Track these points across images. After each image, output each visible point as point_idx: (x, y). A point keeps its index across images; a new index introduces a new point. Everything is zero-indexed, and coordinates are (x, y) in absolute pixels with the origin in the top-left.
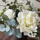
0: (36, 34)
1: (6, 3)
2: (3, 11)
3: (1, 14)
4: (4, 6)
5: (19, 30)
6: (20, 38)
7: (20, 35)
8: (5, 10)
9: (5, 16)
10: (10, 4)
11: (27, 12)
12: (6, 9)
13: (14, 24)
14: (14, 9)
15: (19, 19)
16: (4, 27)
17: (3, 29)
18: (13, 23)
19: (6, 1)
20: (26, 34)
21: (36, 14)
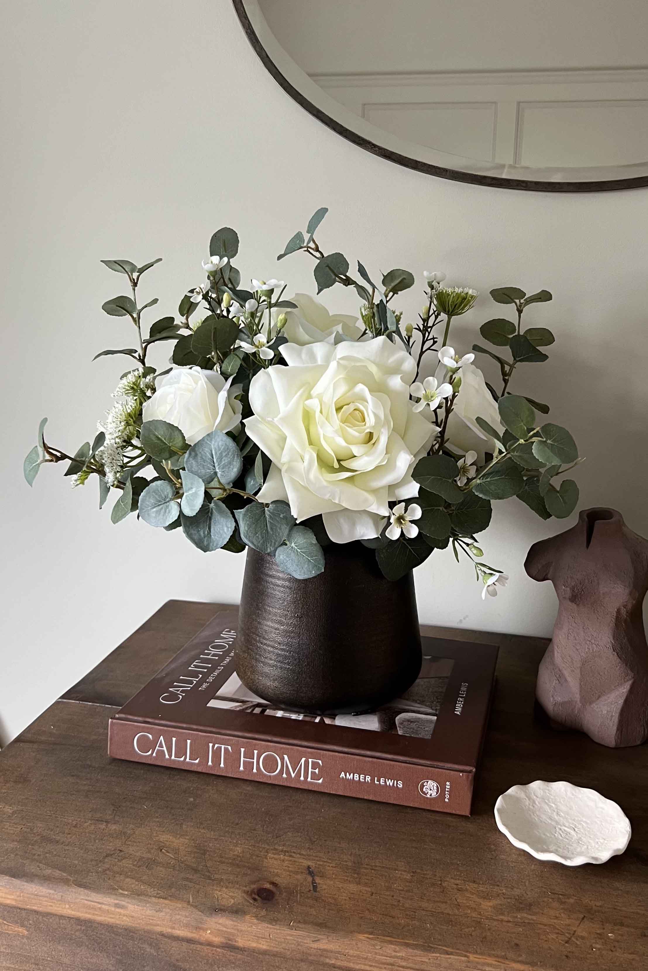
0: (417, 512)
1: (137, 321)
2: (131, 403)
3: (128, 424)
4: (130, 352)
5: (283, 504)
6: (313, 574)
7: (310, 554)
8: (143, 383)
9: (160, 433)
10: (179, 320)
11: (319, 362)
12: (154, 371)
13: (230, 463)
14: (226, 355)
15: (263, 427)
16: (170, 496)
17: (167, 511)
18: (220, 459)
19: (133, 304)
20: (345, 527)
21: (392, 360)
